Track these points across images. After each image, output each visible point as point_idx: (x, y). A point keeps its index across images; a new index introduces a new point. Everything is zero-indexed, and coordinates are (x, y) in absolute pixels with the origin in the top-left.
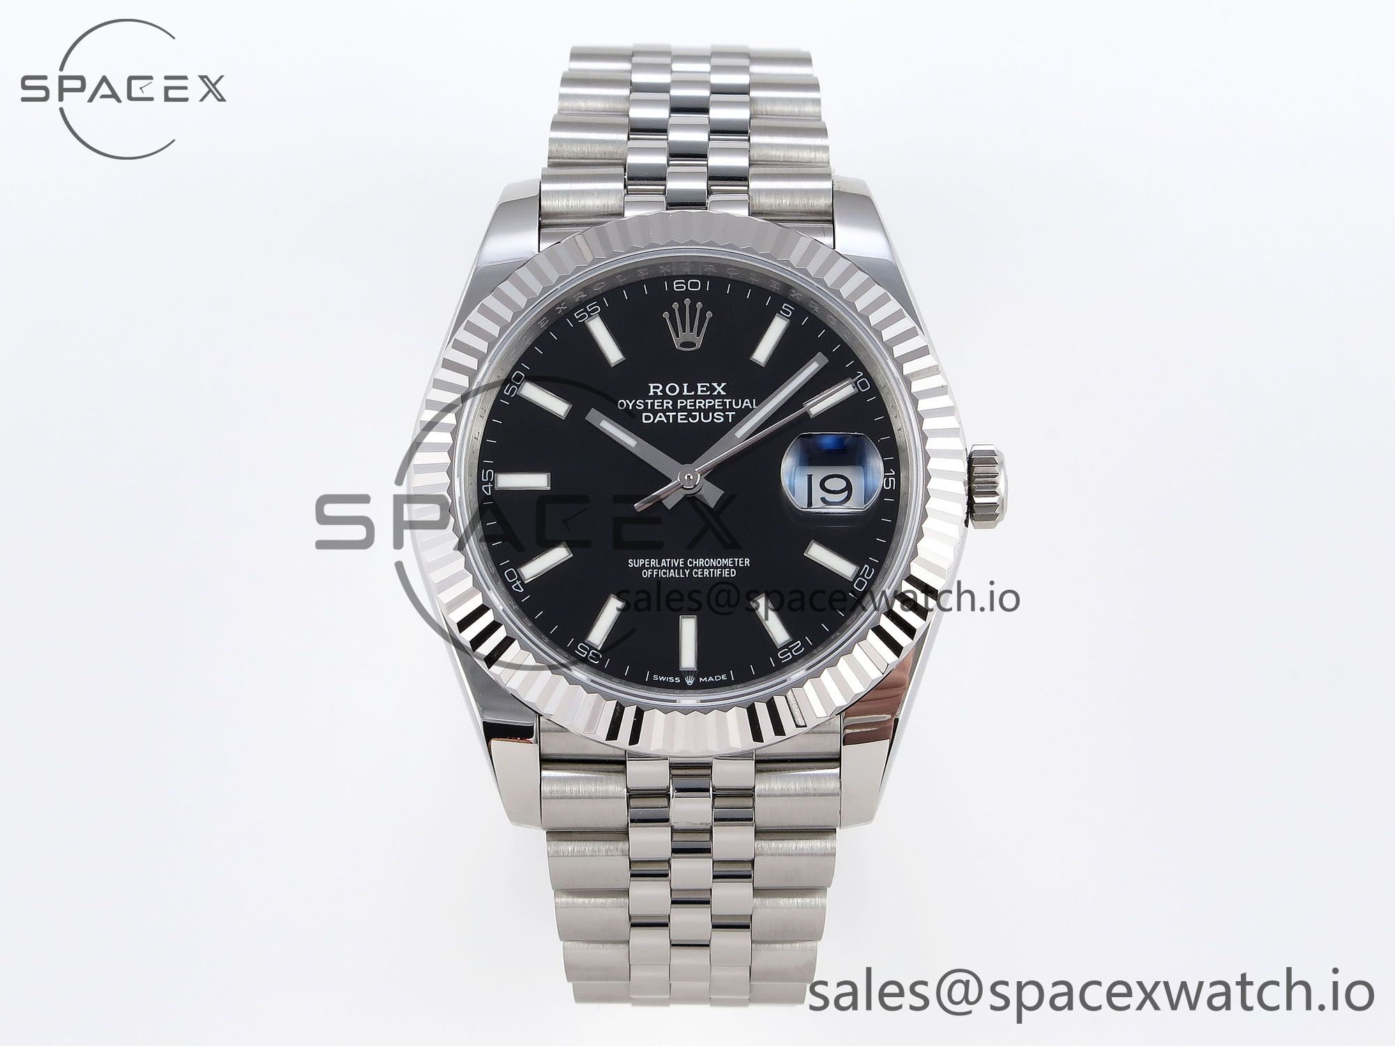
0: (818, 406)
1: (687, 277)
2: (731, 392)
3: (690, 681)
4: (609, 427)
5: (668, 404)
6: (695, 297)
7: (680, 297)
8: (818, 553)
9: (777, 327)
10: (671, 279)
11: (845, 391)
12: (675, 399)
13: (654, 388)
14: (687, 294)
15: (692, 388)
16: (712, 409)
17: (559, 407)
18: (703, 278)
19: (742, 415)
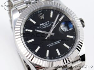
0: (60, 20)
1: (39, 11)
2: (50, 22)
3: (60, 56)
4: (38, 31)
5: (43, 26)
6: (41, 13)
7: (39, 13)
8: (68, 36)
9: (52, 13)
10: (37, 12)
11: (62, 17)
12: (44, 25)
13: (41, 25)
14: (40, 13)
15: (45, 23)
16: (49, 25)
17: (31, 31)
18: (41, 10)
19: (52, 24)
